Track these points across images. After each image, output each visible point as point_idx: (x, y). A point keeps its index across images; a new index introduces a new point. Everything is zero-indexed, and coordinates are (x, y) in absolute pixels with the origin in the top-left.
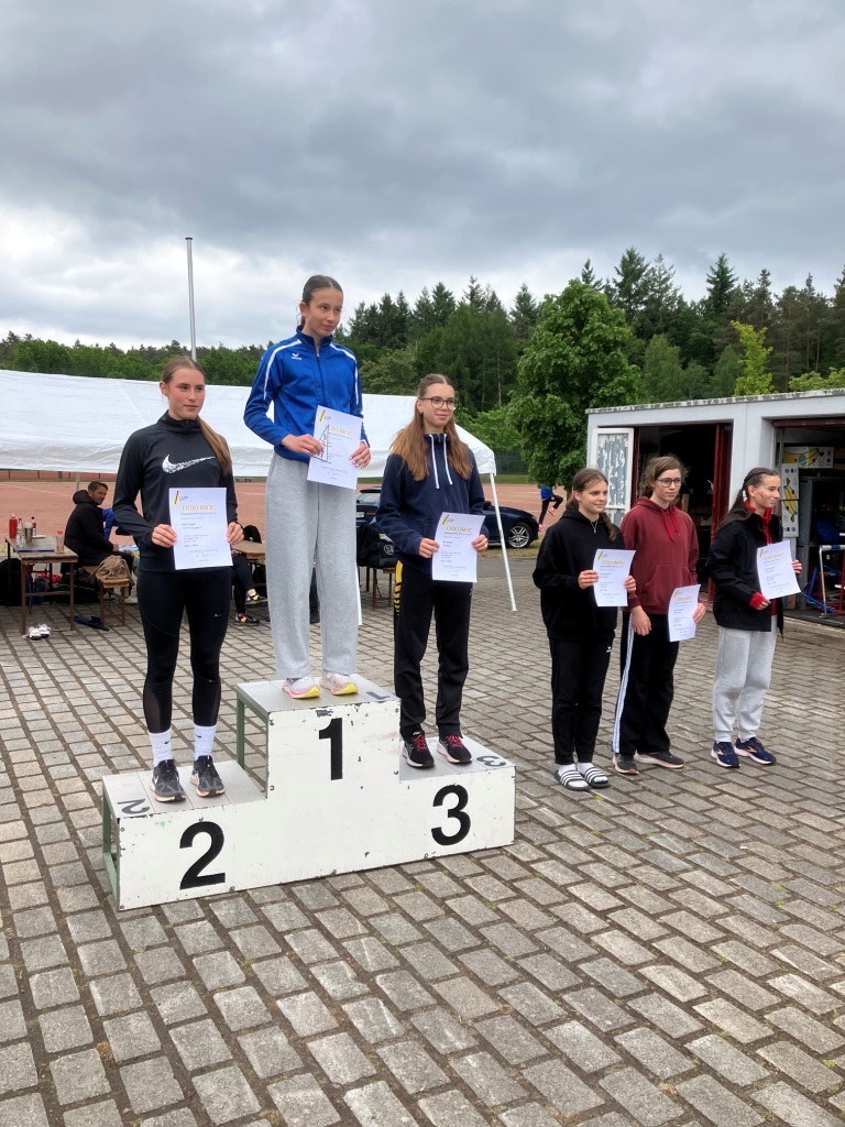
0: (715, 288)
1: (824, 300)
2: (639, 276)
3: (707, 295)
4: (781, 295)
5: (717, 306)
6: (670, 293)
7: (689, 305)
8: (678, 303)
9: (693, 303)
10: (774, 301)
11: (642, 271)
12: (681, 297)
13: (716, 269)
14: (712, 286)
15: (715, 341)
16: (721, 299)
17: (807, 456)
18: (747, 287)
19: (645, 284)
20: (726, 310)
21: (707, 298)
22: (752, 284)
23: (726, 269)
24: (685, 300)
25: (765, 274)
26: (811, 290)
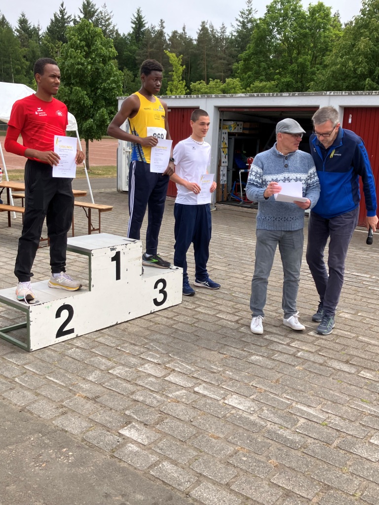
0: (136, 27)
1: (191, 40)
2: (93, 15)
3: (131, 31)
4: (171, 35)
5: (137, 38)
6: (111, 27)
7: (122, 35)
8: (116, 34)
9: (124, 35)
10: (167, 38)
11: (95, 12)
12: (117, 30)
13: (136, 15)
14: (134, 26)
15: (137, 58)
16: (139, 34)
17: (232, 126)
18: (152, 28)
19: (97, 20)
20: (142, 40)
21: (131, 32)
22: (155, 27)
23: (141, 16)
24: (119, 32)
25: (162, 22)
26: (185, 33)
